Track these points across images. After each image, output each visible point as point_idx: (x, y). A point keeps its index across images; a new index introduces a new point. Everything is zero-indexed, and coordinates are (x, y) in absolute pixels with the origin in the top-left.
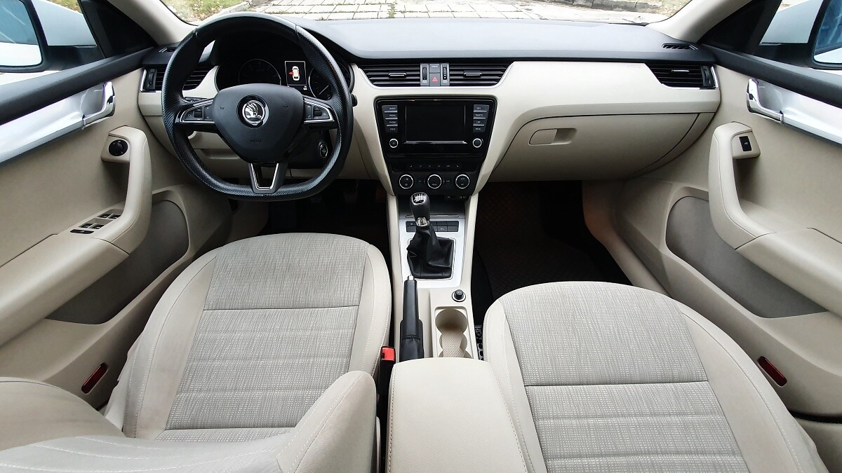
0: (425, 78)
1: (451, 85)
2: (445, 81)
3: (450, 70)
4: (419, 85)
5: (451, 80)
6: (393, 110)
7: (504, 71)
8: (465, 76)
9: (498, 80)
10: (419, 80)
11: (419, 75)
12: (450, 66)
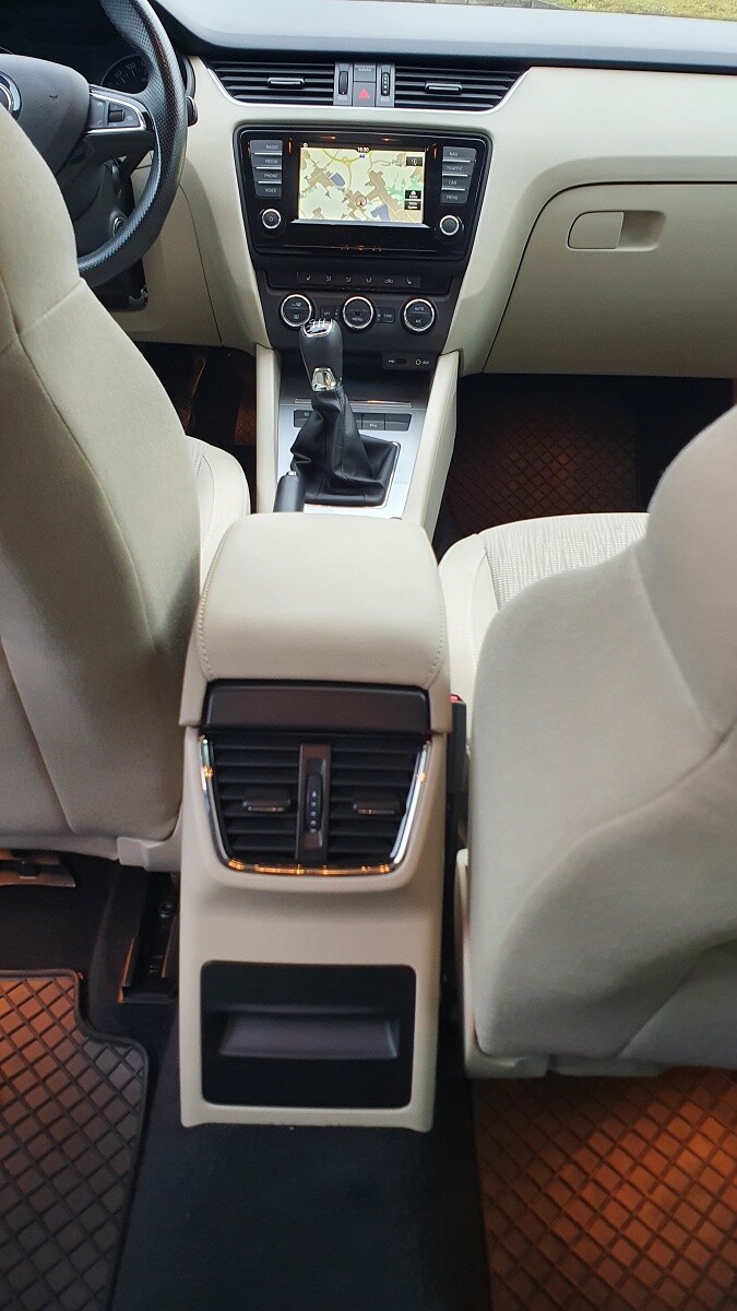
0: (343, 91)
1: (396, 106)
2: (384, 99)
3: (397, 79)
4: (331, 104)
5: (397, 97)
6: (274, 149)
7: (509, 85)
8: (427, 90)
9: (495, 103)
10: (331, 95)
11: (332, 86)
12: (397, 71)
